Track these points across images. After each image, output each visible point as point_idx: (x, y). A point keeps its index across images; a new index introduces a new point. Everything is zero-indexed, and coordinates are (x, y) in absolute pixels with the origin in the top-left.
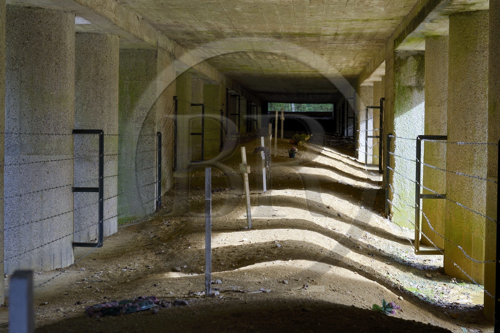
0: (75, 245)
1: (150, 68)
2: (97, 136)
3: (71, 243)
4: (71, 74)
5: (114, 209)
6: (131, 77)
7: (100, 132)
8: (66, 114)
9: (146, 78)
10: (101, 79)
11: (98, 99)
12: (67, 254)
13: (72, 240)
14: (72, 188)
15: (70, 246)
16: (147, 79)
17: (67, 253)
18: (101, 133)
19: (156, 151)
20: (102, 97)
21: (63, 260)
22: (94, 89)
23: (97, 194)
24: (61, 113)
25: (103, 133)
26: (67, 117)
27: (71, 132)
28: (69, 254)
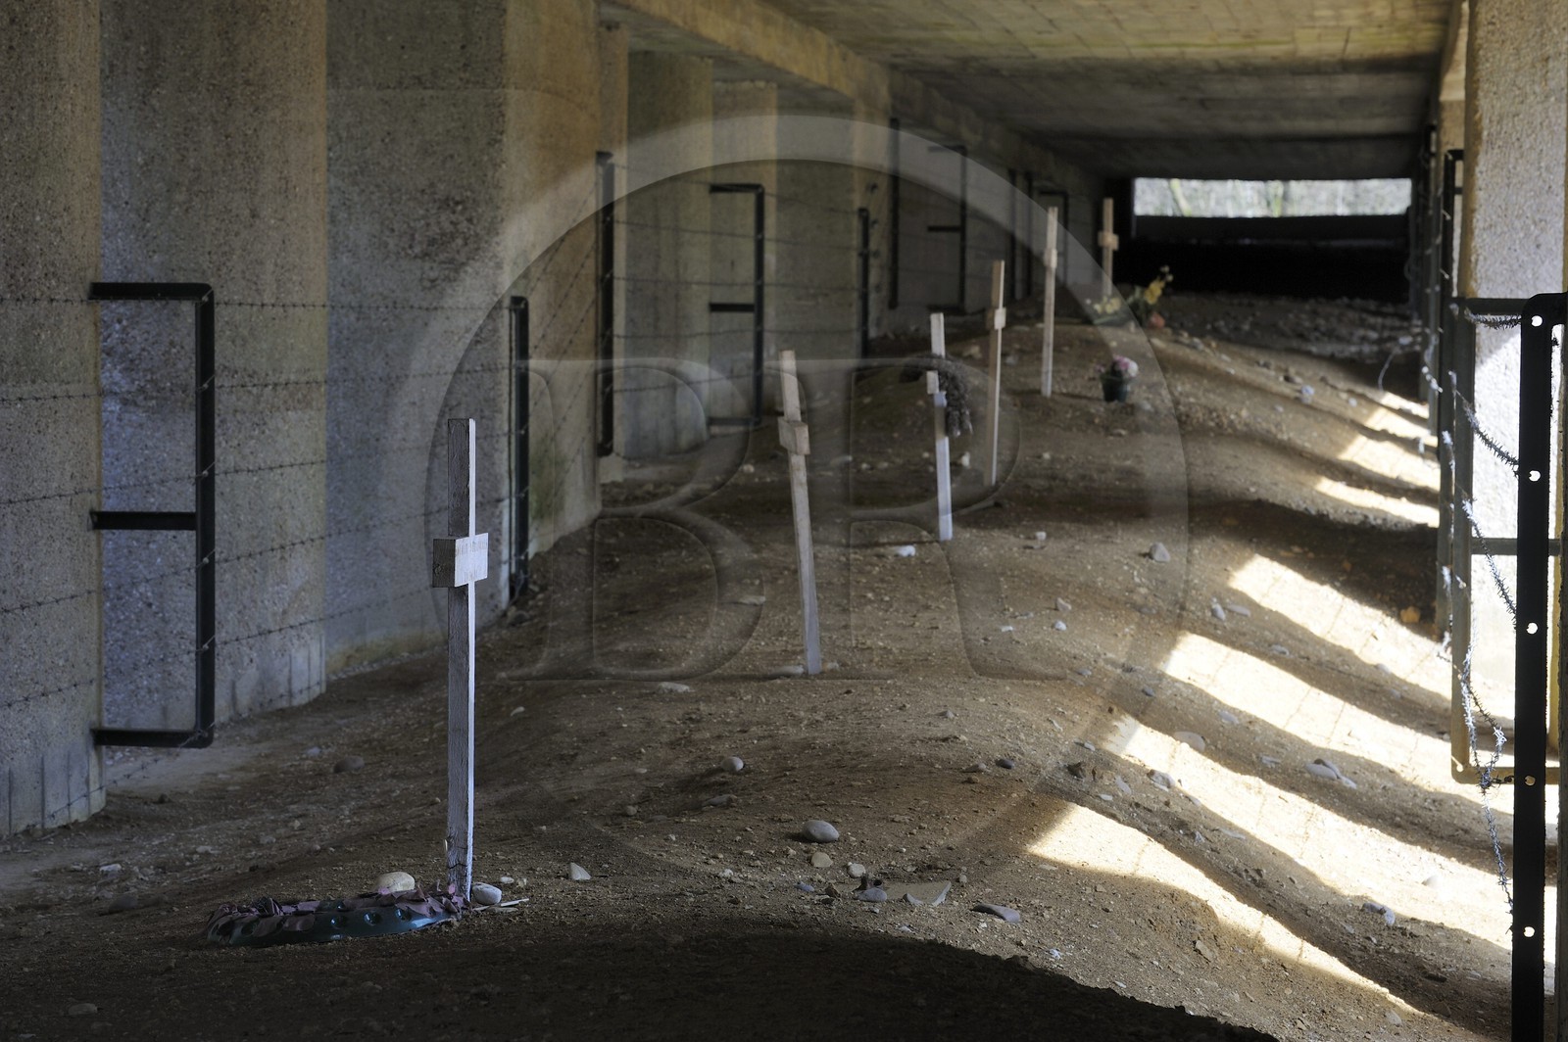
0: (104, 738)
1: (480, 38)
2: (187, 309)
3: (87, 732)
4: (78, 60)
5: (307, 603)
6: (403, 73)
7: (200, 295)
8: (58, 222)
9: (461, 79)
10: (247, 83)
11: (236, 161)
12: (69, 776)
13: (94, 717)
14: (92, 513)
15: (80, 739)
16: (468, 82)
17: (68, 769)
18: (205, 298)
19: (506, 372)
20: (251, 154)
21: (49, 798)
22: (216, 122)
23: (188, 538)
24: (38, 218)
25: (211, 296)
26: (63, 234)
27: (83, 292)
28: (76, 776)
